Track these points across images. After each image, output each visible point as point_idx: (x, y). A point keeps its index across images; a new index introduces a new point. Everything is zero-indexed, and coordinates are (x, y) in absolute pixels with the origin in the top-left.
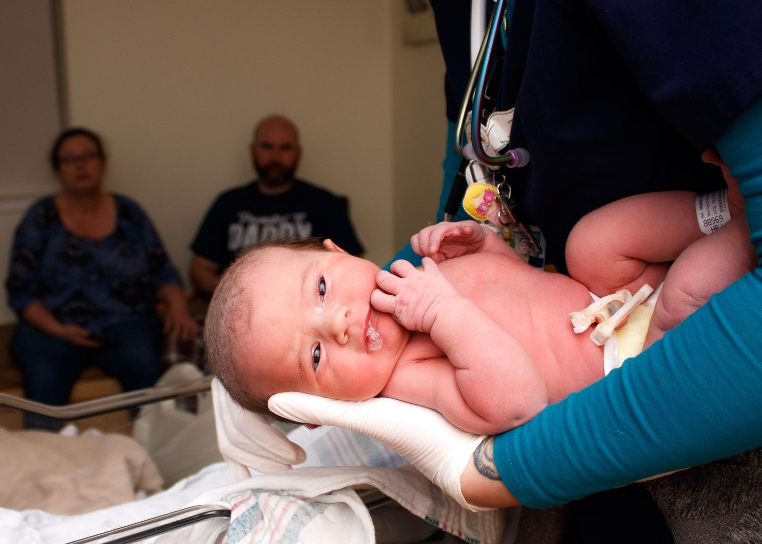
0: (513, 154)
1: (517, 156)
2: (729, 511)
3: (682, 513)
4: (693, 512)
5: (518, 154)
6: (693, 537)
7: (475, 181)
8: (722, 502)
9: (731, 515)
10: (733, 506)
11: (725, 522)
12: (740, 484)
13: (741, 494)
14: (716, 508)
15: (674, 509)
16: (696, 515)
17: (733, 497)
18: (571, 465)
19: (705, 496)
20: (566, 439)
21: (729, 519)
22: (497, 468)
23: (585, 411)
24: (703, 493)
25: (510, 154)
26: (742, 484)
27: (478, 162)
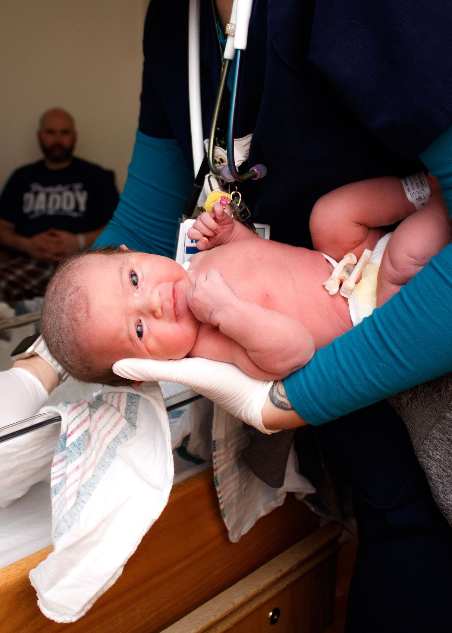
0: (255, 170)
1: (259, 171)
2: (441, 398)
3: (408, 405)
4: (416, 403)
5: (259, 169)
6: (419, 420)
7: (212, 190)
8: (435, 393)
9: (443, 401)
10: (443, 394)
11: (439, 406)
12: (446, 378)
13: (448, 385)
14: (431, 398)
15: (401, 403)
16: (418, 405)
17: (442, 388)
18: (347, 392)
19: (422, 390)
20: (341, 374)
21: (442, 404)
22: (290, 402)
23: (352, 352)
24: (420, 388)
25: (253, 170)
26: (447, 378)
27: (214, 177)
